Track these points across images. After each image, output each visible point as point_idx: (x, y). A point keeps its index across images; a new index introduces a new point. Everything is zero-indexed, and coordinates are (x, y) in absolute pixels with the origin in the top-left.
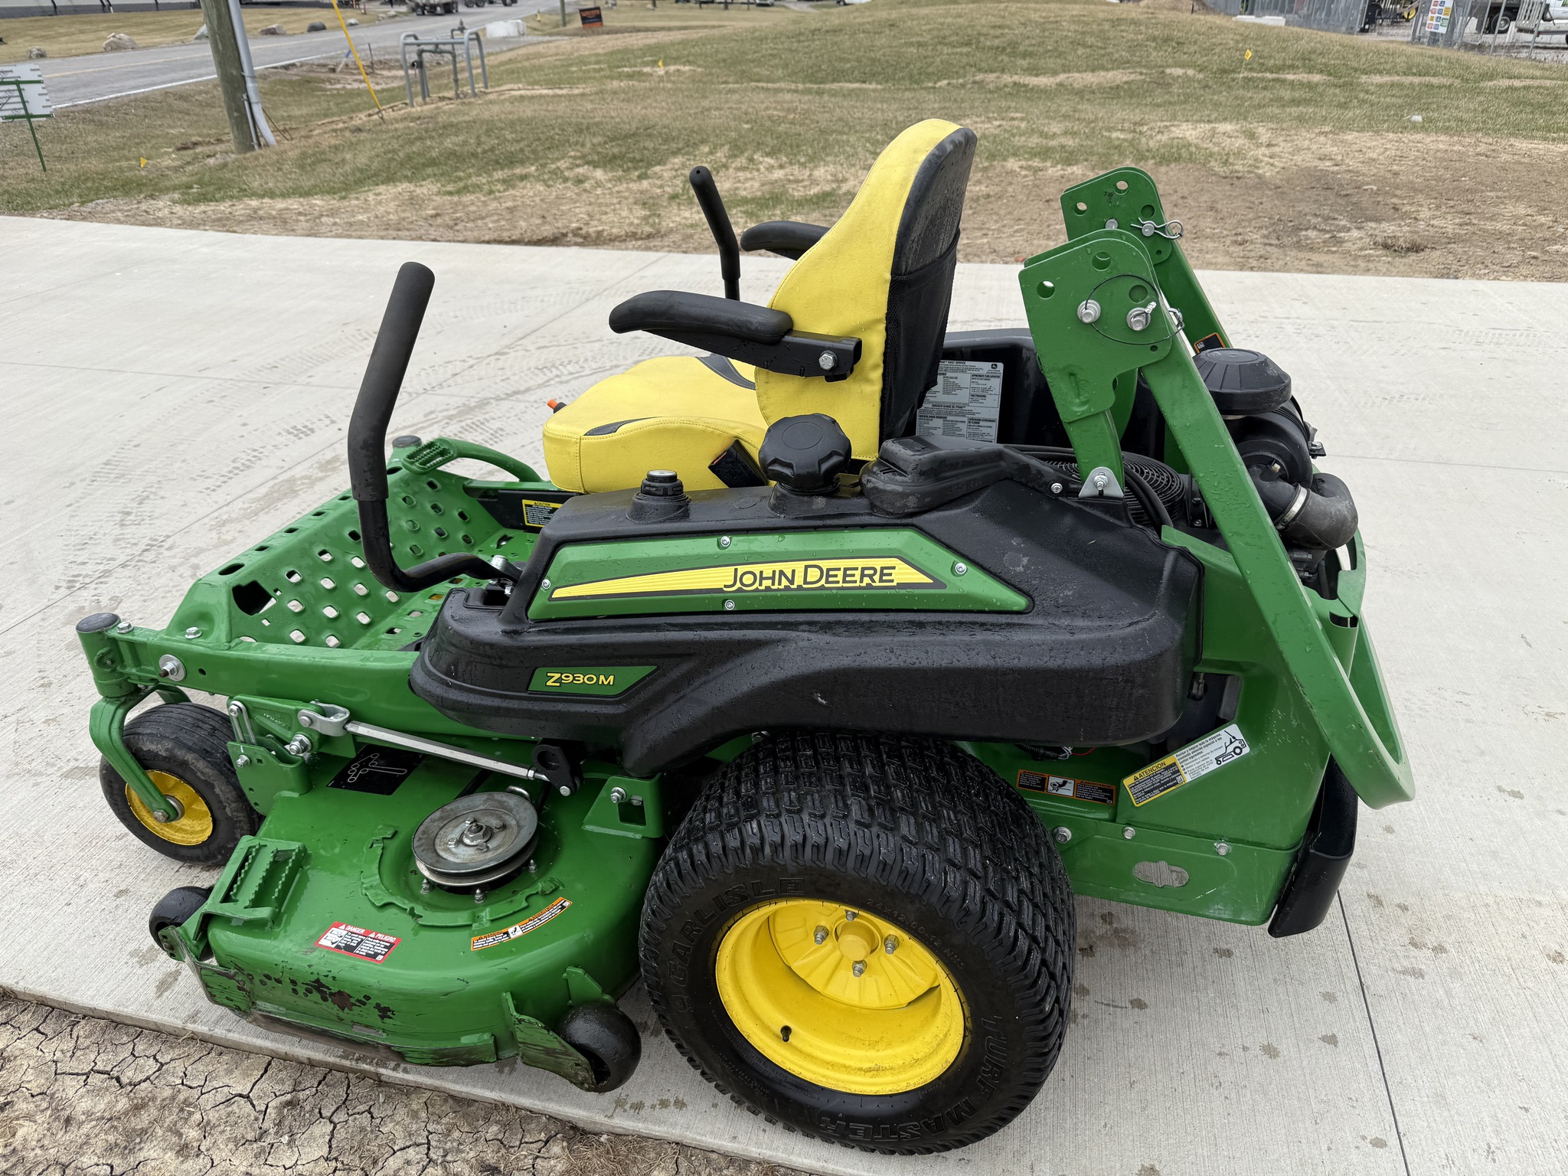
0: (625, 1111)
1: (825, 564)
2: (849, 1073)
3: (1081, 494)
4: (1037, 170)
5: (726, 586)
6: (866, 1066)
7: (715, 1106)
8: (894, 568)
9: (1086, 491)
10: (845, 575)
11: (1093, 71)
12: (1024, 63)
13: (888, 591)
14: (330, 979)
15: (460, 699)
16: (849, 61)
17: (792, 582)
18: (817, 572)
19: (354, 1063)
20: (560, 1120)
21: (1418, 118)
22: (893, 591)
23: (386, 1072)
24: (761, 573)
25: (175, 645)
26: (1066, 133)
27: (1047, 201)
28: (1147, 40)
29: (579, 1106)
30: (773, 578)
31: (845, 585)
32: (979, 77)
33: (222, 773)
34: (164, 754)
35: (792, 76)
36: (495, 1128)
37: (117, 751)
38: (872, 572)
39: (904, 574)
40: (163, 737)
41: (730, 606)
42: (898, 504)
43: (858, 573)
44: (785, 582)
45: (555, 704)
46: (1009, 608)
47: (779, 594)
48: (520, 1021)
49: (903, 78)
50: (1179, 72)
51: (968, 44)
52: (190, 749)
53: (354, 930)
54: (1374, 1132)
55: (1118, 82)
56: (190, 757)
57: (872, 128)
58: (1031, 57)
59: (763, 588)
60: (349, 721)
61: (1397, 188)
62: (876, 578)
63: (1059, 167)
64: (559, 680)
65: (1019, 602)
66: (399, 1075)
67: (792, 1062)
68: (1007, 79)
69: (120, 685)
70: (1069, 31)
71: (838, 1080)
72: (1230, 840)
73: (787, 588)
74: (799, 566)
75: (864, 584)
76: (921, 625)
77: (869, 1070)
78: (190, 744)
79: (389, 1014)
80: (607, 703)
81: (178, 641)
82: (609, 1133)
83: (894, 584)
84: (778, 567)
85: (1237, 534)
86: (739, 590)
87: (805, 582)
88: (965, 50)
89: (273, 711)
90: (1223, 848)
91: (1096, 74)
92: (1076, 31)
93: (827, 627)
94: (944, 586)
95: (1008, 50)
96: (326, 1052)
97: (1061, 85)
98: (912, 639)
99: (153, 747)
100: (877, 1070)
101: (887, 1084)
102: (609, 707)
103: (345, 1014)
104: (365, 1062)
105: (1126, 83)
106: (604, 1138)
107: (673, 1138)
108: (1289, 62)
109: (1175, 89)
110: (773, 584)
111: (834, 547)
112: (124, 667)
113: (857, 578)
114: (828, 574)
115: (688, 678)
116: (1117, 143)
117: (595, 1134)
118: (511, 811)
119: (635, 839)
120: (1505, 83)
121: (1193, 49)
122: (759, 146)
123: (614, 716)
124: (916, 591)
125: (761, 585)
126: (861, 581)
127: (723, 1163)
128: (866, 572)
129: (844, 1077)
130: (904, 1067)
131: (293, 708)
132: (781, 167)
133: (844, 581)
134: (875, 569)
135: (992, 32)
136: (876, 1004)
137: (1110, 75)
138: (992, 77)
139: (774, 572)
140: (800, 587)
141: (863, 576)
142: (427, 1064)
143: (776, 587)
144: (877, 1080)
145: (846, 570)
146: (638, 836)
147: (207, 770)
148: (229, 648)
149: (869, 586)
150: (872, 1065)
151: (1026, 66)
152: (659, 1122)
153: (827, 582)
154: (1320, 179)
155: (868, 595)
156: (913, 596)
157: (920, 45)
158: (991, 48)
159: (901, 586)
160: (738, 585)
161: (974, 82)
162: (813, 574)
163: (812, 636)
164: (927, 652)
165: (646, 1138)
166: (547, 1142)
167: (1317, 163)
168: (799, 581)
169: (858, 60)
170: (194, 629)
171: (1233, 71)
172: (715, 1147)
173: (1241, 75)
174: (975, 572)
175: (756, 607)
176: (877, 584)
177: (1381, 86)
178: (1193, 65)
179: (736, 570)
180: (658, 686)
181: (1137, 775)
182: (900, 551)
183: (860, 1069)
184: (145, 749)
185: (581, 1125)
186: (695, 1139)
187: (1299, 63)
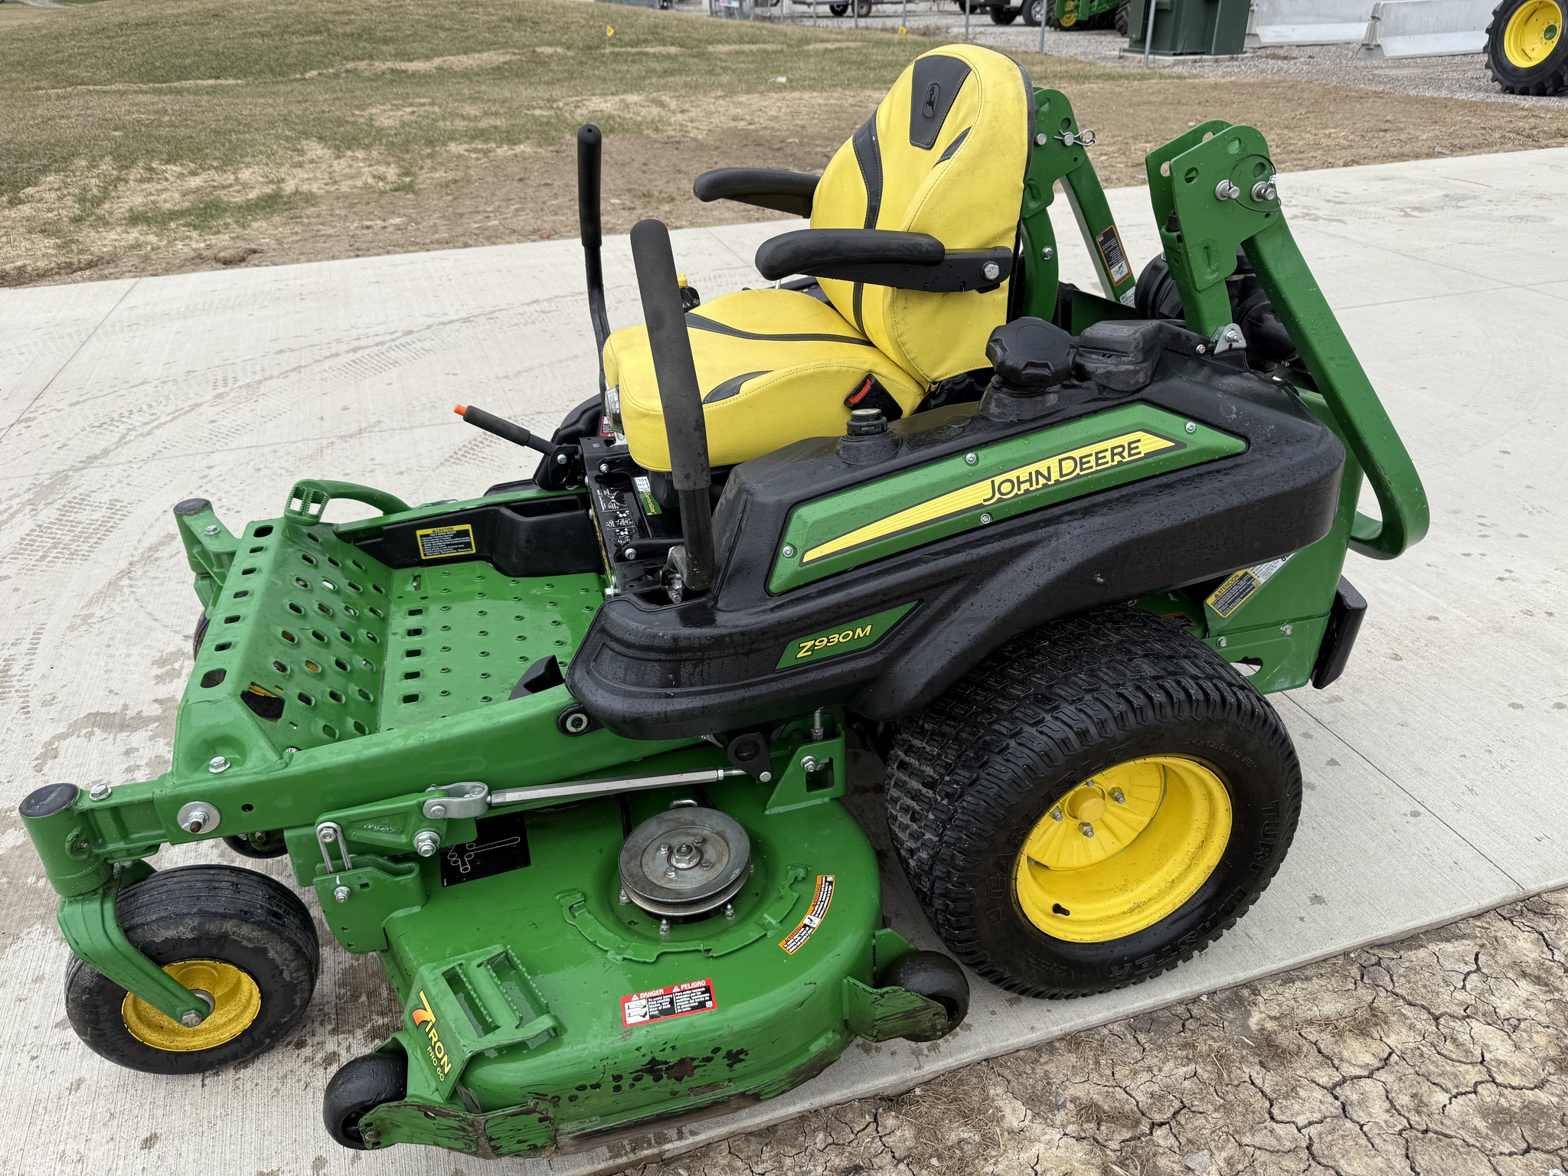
0: (927, 1056)
1: (1077, 454)
2: (1118, 920)
3: (1216, 351)
4: (486, 153)
5: (985, 500)
6: (1126, 908)
7: (993, 1013)
8: (1139, 441)
9: (1221, 347)
10: (1097, 459)
11: (465, 53)
12: (390, 48)
13: (1138, 463)
14: (668, 1050)
15: (690, 705)
16: (187, 56)
17: (1049, 479)
18: (1071, 463)
19: (631, 1156)
20: (870, 1098)
21: (782, 80)
22: (1142, 462)
23: (672, 1147)
24: (1018, 478)
25: (202, 786)
26: (486, 114)
27: (520, 180)
28: (502, 21)
29: (883, 1074)
30: (1030, 480)
31: (1099, 468)
32: (350, 65)
33: (272, 930)
34: (190, 936)
35: (122, 75)
36: (821, 1136)
37: (125, 957)
38: (1120, 449)
39: (1149, 444)
40: (181, 916)
41: (985, 520)
42: (1132, 382)
43: (1108, 454)
44: (1042, 481)
45: (805, 676)
46: (1234, 452)
47: (1038, 493)
48: (882, 996)
49: (261, 71)
50: (549, 50)
51: (318, 32)
52: (224, 916)
53: (651, 994)
54: (1408, 809)
55: (497, 63)
56: (229, 926)
57: (272, 124)
58: (393, 43)
59: (1022, 492)
60: (490, 793)
61: (813, 138)
62: (1125, 454)
63: (506, 147)
64: (812, 649)
65: (1239, 445)
66: (690, 1141)
67: (1073, 933)
68: (379, 66)
69: (97, 872)
70: (419, 15)
71: (1111, 931)
72: (1291, 622)
73: (1045, 486)
74: (1054, 462)
75: (1115, 463)
76: (1169, 486)
77: (1131, 911)
78: (221, 910)
79: (742, 1057)
80: (862, 656)
81: (200, 781)
82: (919, 1085)
83: (1142, 455)
84: (1032, 468)
85: (1331, 359)
86: (1000, 500)
87: (1062, 475)
88: (318, 38)
89: (377, 818)
90: (1288, 629)
91: (471, 56)
92: (426, 15)
93: (1088, 512)
94: (1184, 446)
95: (365, 37)
96: (592, 1161)
97: (440, 69)
98: (1174, 498)
99: (171, 933)
100: (1138, 907)
101: (1156, 912)
102: (865, 659)
103: (688, 1082)
104: (643, 1149)
105: (505, 63)
106: (918, 1091)
107: (978, 1057)
108: (642, 37)
109: (553, 66)
110: (1031, 486)
111: (1083, 435)
112: (104, 844)
113: (1109, 458)
114: (1081, 462)
115: (954, 603)
116: (546, 120)
117: (909, 1091)
118: (694, 823)
119: (825, 804)
120: (821, 46)
121: (550, 27)
122: (150, 153)
123: (871, 667)
124: (1162, 457)
125: (1019, 489)
126: (1113, 461)
127: (1035, 1055)
128: (1116, 451)
129: (1117, 925)
130: (1162, 893)
131: (414, 802)
132: (194, 174)
133: (1098, 465)
134: (1122, 446)
135: (337, 18)
136: (1103, 856)
137: (485, 56)
138: (362, 65)
139: (1030, 474)
140: (1057, 482)
141: (1113, 455)
142: (783, 1093)
143: (1035, 487)
144: (1145, 914)
145: (1097, 453)
146: (827, 800)
147: (255, 934)
148: (287, 765)
149: (1120, 463)
150: (1131, 905)
151: (393, 51)
152: (963, 1049)
153: (1082, 470)
154: (746, 138)
155: (1120, 472)
156: (1157, 463)
157: (263, 35)
158: (345, 35)
159: (1148, 455)
160: (997, 495)
161: (347, 71)
162: (1068, 466)
163: (1084, 522)
164: (1191, 506)
165: (957, 1070)
166: (876, 1120)
167: (733, 124)
168: (1055, 476)
169: (196, 54)
170: (219, 759)
171: (598, 47)
172: (1016, 1046)
173: (607, 51)
174: (1203, 429)
175: (1013, 513)
176: (1128, 459)
177: (728, 54)
178: (559, 43)
179: (993, 482)
180: (920, 621)
181: (1217, 592)
182: (1143, 424)
183: (1124, 913)
184: (158, 940)
185: (889, 1092)
186: (1003, 1047)
187: (650, 37)
